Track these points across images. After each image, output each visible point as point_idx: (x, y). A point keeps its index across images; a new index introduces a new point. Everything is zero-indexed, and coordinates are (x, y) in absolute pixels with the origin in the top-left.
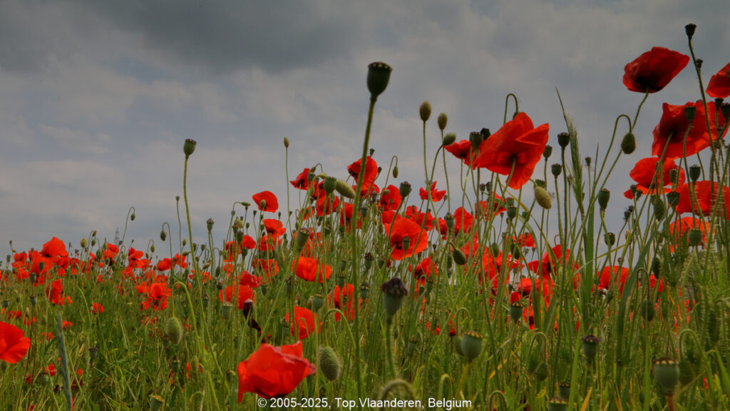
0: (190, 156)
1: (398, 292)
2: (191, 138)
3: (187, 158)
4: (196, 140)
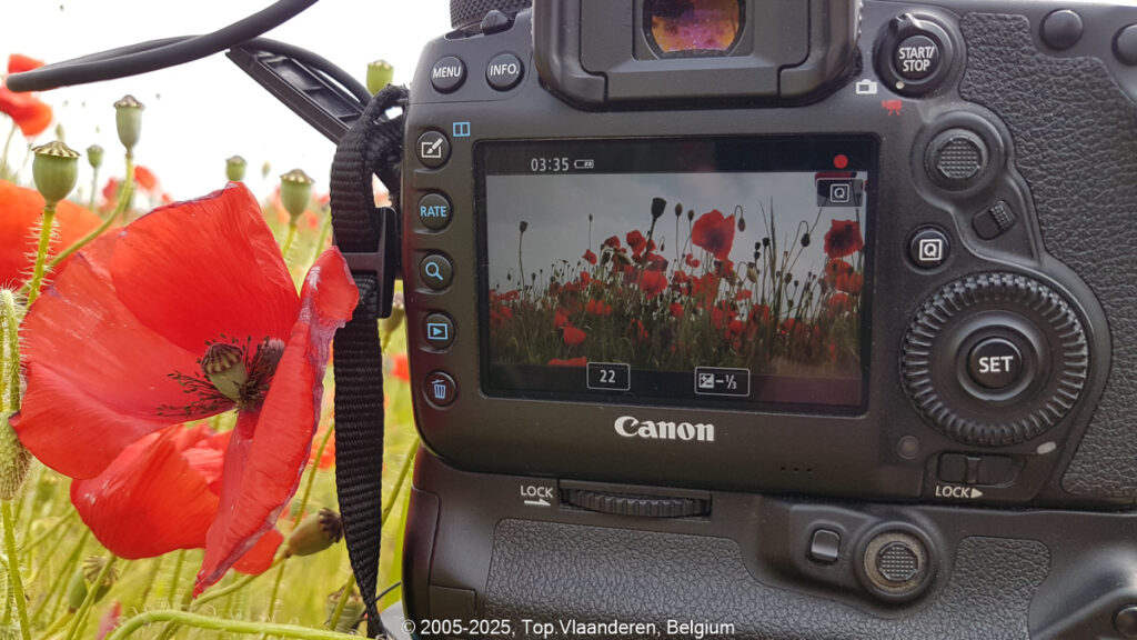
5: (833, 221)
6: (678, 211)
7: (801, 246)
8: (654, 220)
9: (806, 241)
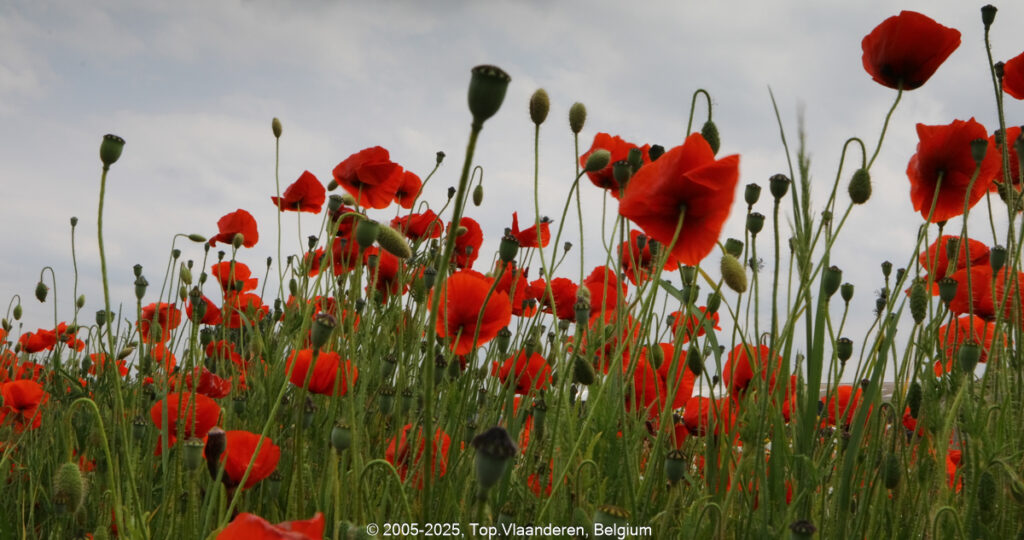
0: (112, 166)
1: (501, 451)
2: (116, 133)
3: (106, 169)
4: (124, 138)
5: (921, 128)
6: (539, 110)
7: (848, 200)
8: (477, 128)
9: (860, 190)
